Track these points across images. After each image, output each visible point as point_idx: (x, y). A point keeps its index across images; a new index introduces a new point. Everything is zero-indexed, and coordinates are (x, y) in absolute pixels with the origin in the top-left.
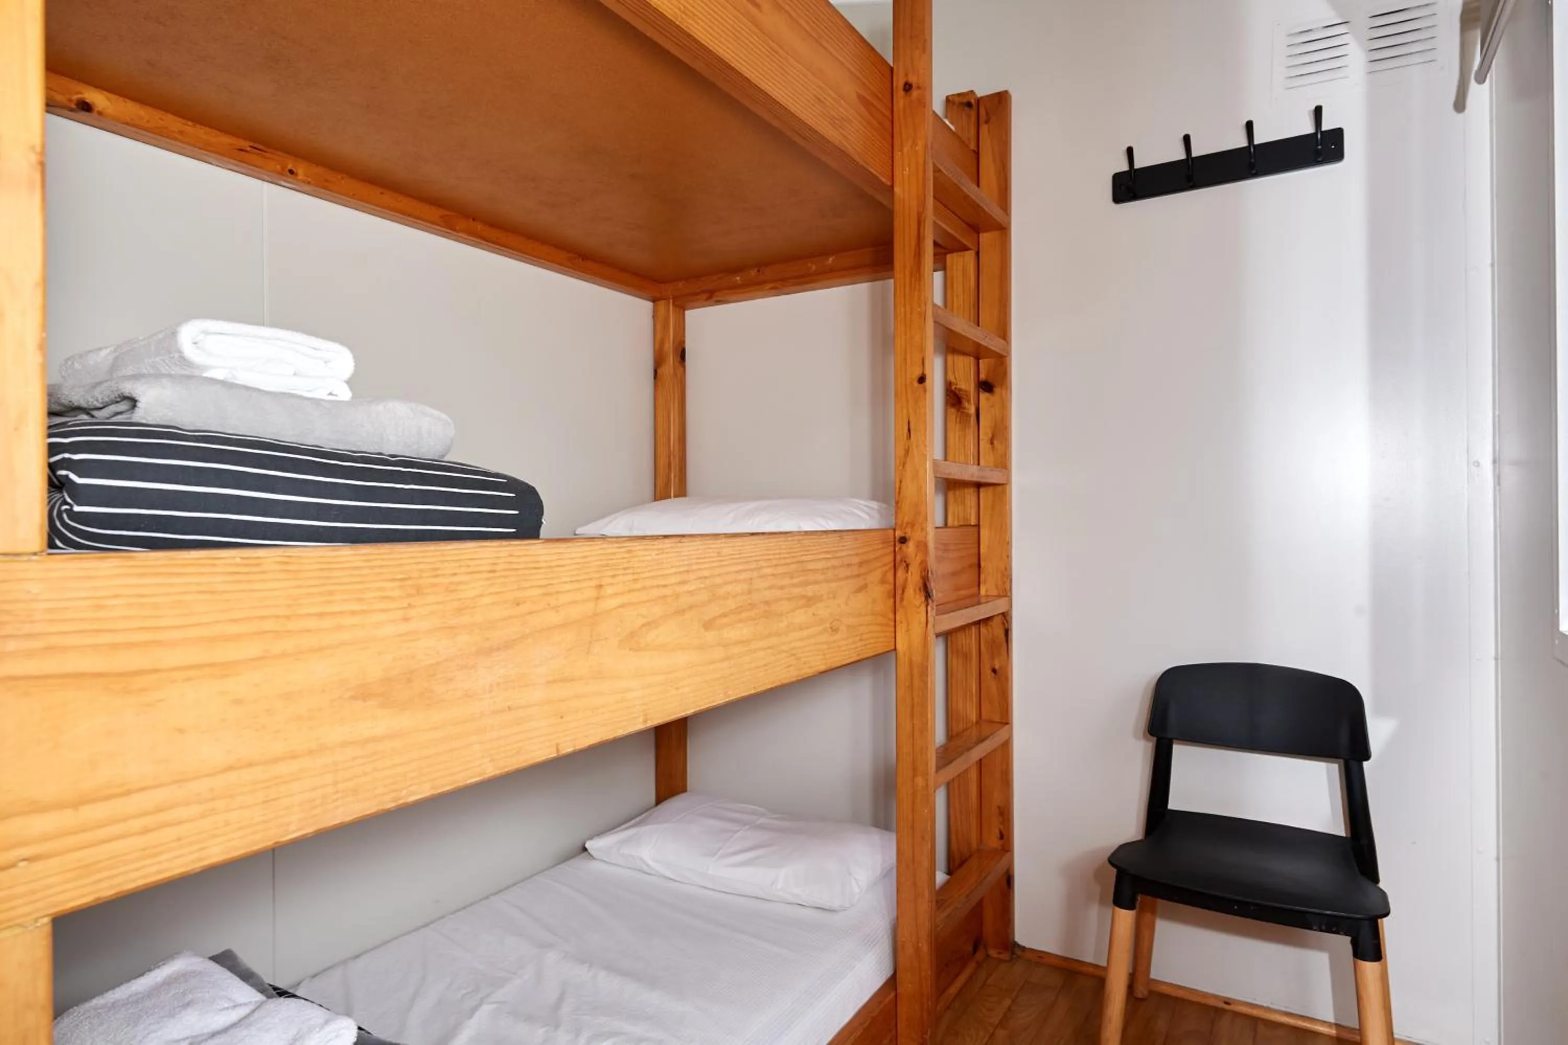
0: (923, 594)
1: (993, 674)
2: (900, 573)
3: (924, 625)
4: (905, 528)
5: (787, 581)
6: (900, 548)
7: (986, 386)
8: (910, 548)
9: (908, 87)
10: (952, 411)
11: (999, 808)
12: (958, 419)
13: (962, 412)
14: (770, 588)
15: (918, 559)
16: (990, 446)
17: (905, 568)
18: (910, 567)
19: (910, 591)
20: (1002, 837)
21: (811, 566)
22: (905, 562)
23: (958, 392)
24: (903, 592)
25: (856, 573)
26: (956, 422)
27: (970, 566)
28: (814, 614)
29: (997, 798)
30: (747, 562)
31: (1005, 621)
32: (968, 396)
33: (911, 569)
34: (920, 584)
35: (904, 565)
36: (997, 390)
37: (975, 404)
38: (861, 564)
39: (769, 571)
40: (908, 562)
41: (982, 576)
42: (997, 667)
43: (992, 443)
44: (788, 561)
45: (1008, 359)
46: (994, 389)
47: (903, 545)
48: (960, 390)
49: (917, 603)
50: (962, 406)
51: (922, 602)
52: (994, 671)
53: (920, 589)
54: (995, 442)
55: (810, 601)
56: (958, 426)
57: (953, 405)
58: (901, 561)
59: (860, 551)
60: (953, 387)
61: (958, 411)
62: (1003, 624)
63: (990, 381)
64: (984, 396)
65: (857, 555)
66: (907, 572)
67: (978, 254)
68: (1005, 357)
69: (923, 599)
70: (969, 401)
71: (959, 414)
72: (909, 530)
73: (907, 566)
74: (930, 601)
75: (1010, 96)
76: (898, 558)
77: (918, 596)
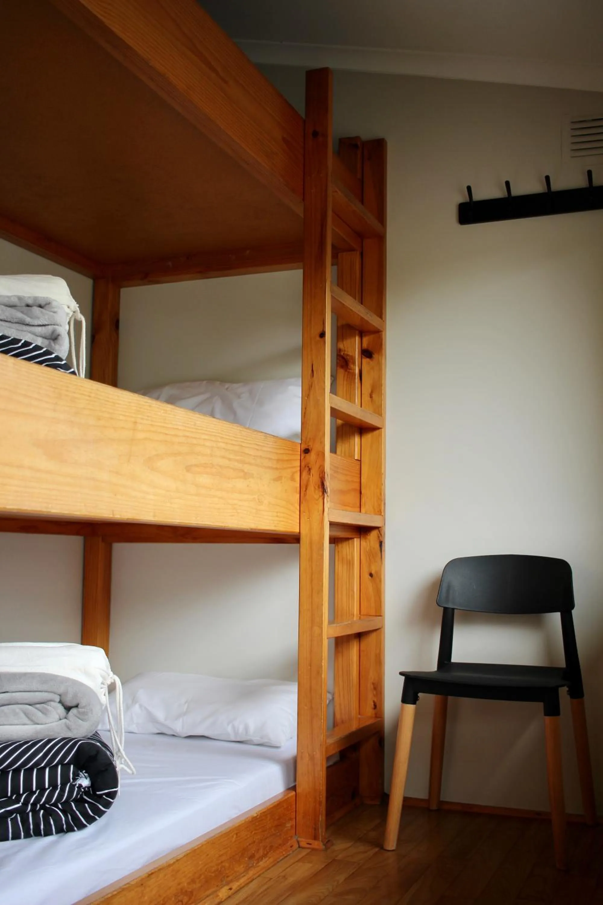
0: (320, 489)
1: (370, 577)
2: (305, 474)
3: (321, 512)
4: (308, 442)
5: (232, 456)
6: (304, 457)
7: (367, 353)
8: (312, 456)
9: (315, 134)
10: (341, 372)
11: (373, 684)
12: (346, 378)
13: (349, 372)
14: (223, 457)
15: (318, 466)
16: (369, 398)
17: (308, 472)
18: (312, 471)
19: (311, 488)
20: (375, 706)
21: (247, 451)
22: (308, 467)
23: (345, 357)
24: (306, 489)
25: (275, 466)
26: (344, 380)
27: (354, 490)
28: (248, 486)
29: (372, 676)
30: (211, 435)
31: (380, 535)
32: (353, 358)
33: (313, 472)
34: (320, 483)
35: (307, 469)
36: (375, 356)
37: (358, 367)
38: (278, 460)
39: (222, 445)
40: (310, 467)
41: (363, 501)
42: (373, 572)
43: (371, 397)
44: (234, 443)
45: (383, 333)
46: (374, 356)
47: (307, 455)
48: (348, 355)
49: (316, 497)
50: (349, 367)
51: (320, 496)
52: (371, 575)
53: (319, 487)
54: (374, 396)
55: (246, 476)
56: (345, 383)
57: (342, 367)
58: (305, 466)
59: (279, 451)
60: (342, 354)
61: (346, 371)
62: (379, 537)
63: (370, 349)
64: (365, 361)
65: (277, 453)
66: (310, 474)
67: (362, 254)
68: (381, 331)
69: (321, 494)
70: (354, 363)
71: (346, 373)
72: (311, 444)
73: (310, 470)
74: (326, 495)
75: (386, 143)
76: (303, 464)
77: (317, 492)
